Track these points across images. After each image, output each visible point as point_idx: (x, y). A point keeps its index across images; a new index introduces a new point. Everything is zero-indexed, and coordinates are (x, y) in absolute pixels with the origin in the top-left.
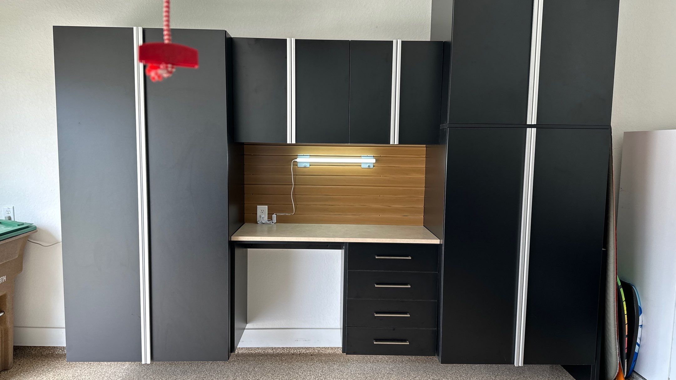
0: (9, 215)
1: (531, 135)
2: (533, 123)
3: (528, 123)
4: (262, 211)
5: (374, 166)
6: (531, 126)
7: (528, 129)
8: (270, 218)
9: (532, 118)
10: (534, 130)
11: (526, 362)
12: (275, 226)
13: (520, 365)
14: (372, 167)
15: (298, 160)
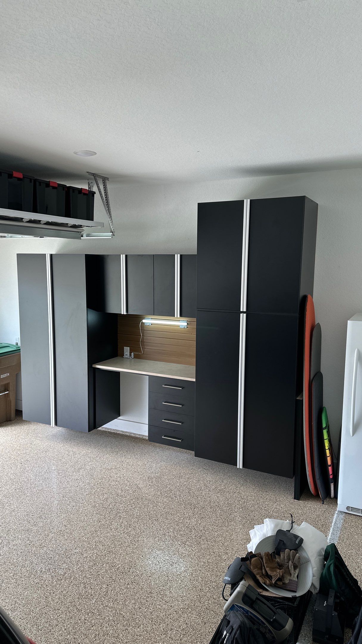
0: (17, 342)
1: (243, 318)
2: (244, 311)
3: (241, 310)
4: (127, 350)
5: (187, 327)
6: (243, 312)
7: (241, 314)
8: (130, 355)
9: (243, 307)
10: (245, 315)
11: (244, 466)
12: (133, 360)
13: (241, 468)
14: (186, 327)
15: (144, 321)
